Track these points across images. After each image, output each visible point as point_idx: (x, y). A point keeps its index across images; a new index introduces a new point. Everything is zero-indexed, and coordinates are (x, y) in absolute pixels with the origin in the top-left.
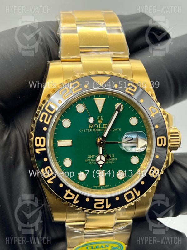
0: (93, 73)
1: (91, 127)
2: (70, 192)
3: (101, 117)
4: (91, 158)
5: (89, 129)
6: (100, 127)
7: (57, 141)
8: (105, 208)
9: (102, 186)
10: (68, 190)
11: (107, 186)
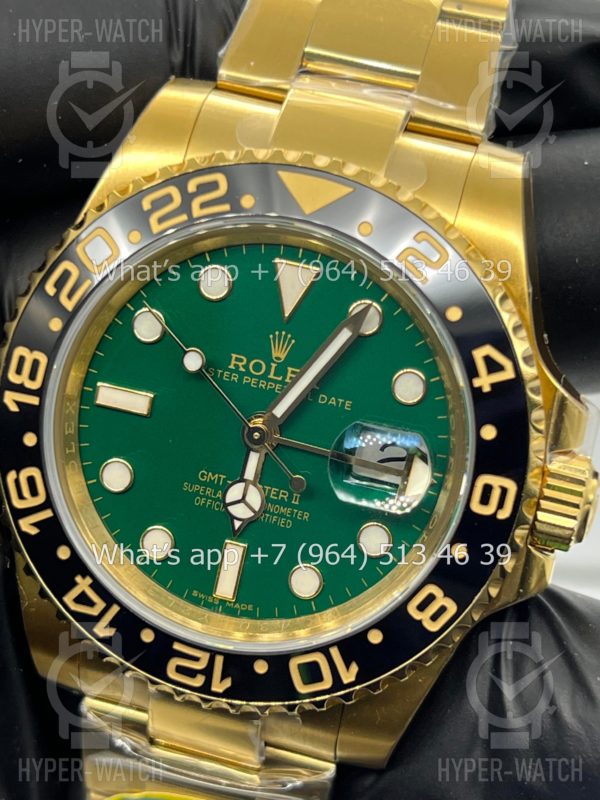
0: (292, 156)
1: (240, 364)
2: (91, 586)
3: (286, 336)
4: (210, 484)
5: (231, 371)
6: (271, 376)
7: (99, 384)
8: (206, 688)
9: (223, 602)
10: (84, 577)
11: (243, 607)
